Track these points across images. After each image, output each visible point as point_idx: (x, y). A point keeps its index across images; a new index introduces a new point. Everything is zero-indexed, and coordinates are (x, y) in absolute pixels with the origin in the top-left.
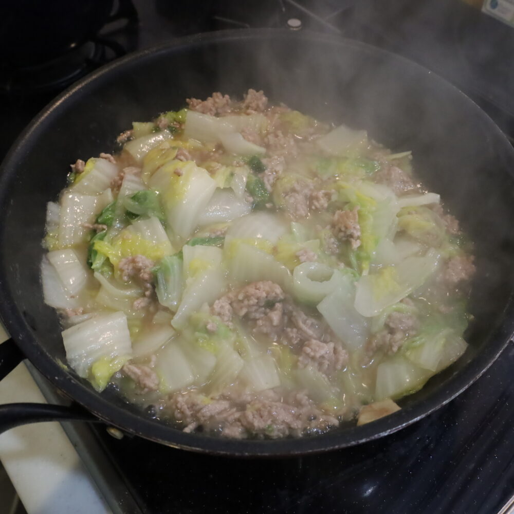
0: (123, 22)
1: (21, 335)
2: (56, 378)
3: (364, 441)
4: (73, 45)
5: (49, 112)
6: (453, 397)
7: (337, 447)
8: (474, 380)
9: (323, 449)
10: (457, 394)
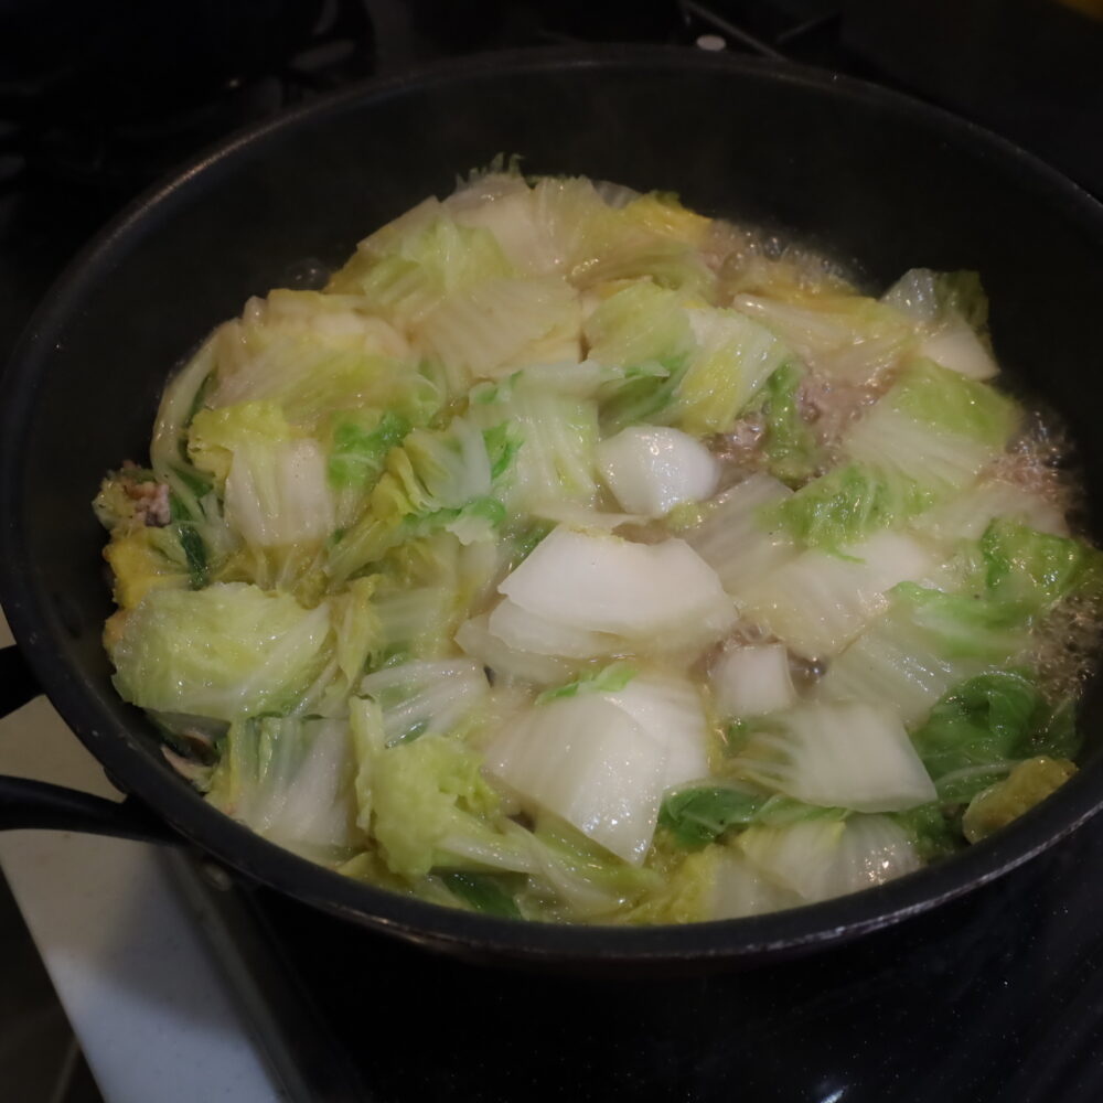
0: (343, 49)
1: (34, 635)
2: (95, 733)
3: (778, 945)
4: (234, 83)
5: (171, 188)
6: (1007, 868)
7: (712, 952)
8: (1064, 832)
9: (677, 954)
10: (1019, 861)
